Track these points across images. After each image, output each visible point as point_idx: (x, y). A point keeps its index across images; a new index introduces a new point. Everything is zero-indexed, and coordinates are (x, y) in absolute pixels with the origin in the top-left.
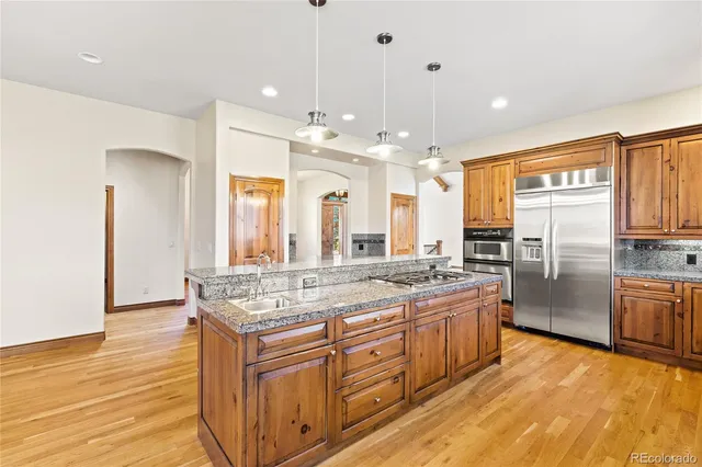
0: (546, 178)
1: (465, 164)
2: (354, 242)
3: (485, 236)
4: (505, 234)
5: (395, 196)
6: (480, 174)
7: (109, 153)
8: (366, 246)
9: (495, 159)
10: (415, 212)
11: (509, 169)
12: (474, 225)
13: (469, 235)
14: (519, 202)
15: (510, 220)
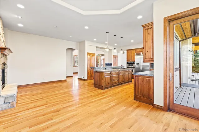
0: (141, 53)
1: (127, 50)
2: (106, 65)
3: (130, 63)
4: (134, 63)
5: (114, 56)
6: (130, 52)
7: (67, 49)
8: (108, 65)
9: (132, 50)
10: (117, 59)
11: (134, 51)
12: (129, 61)
13: (128, 63)
14: (136, 57)
15: (134, 60)
